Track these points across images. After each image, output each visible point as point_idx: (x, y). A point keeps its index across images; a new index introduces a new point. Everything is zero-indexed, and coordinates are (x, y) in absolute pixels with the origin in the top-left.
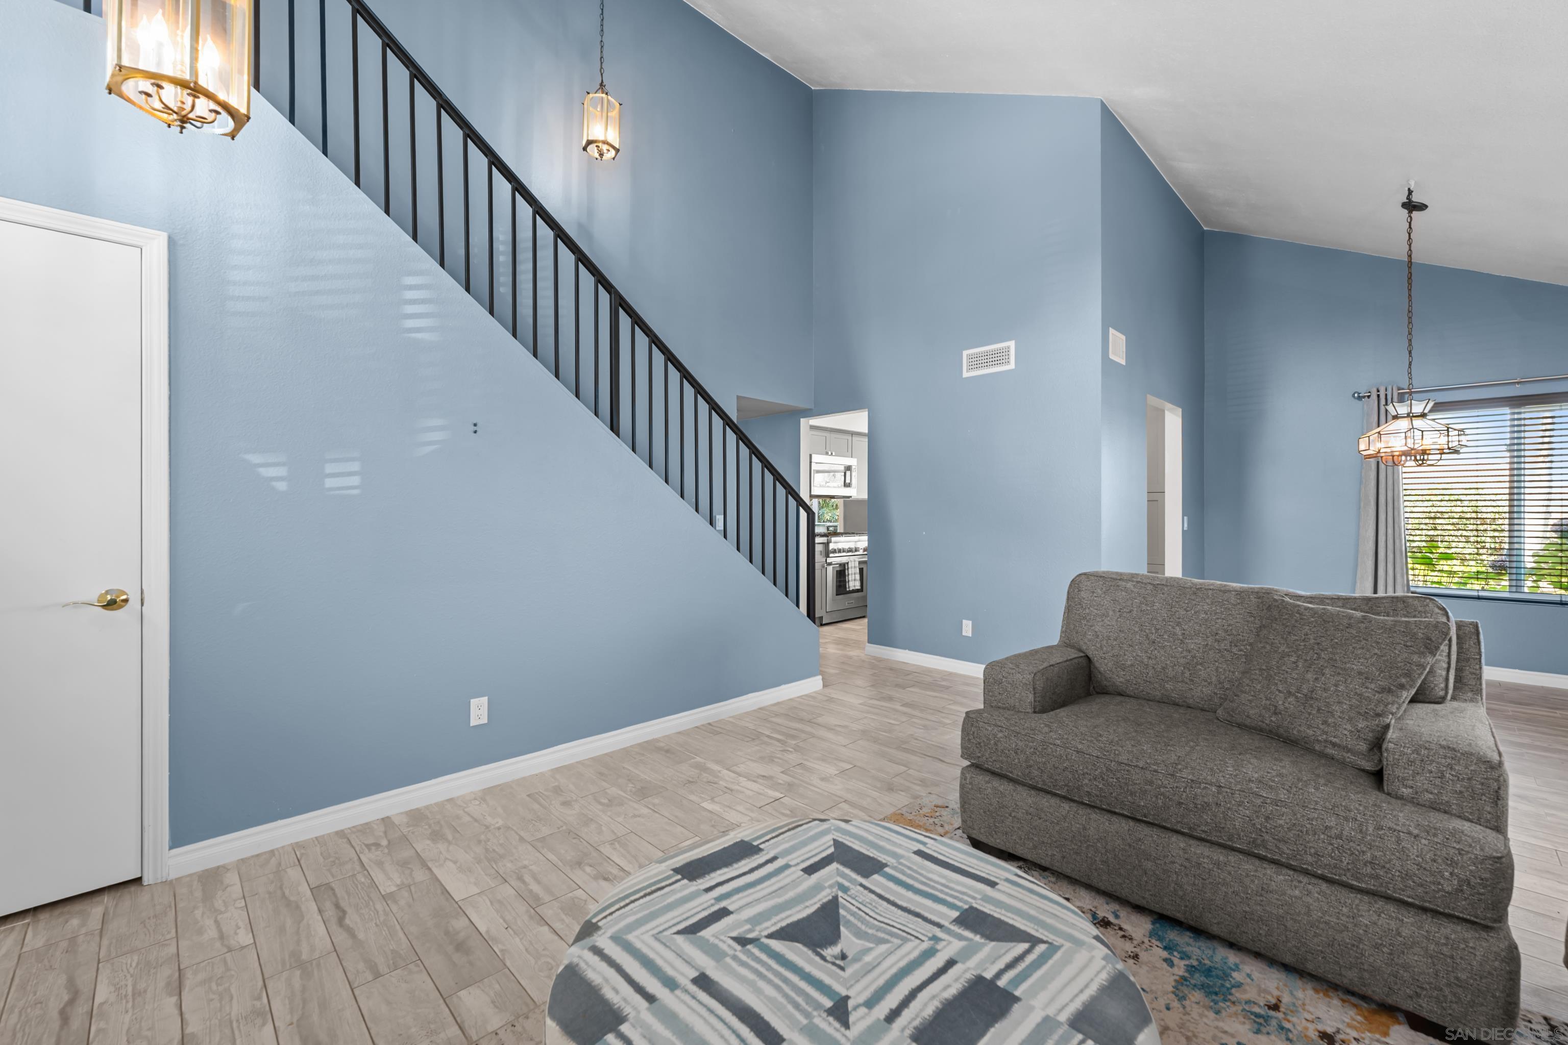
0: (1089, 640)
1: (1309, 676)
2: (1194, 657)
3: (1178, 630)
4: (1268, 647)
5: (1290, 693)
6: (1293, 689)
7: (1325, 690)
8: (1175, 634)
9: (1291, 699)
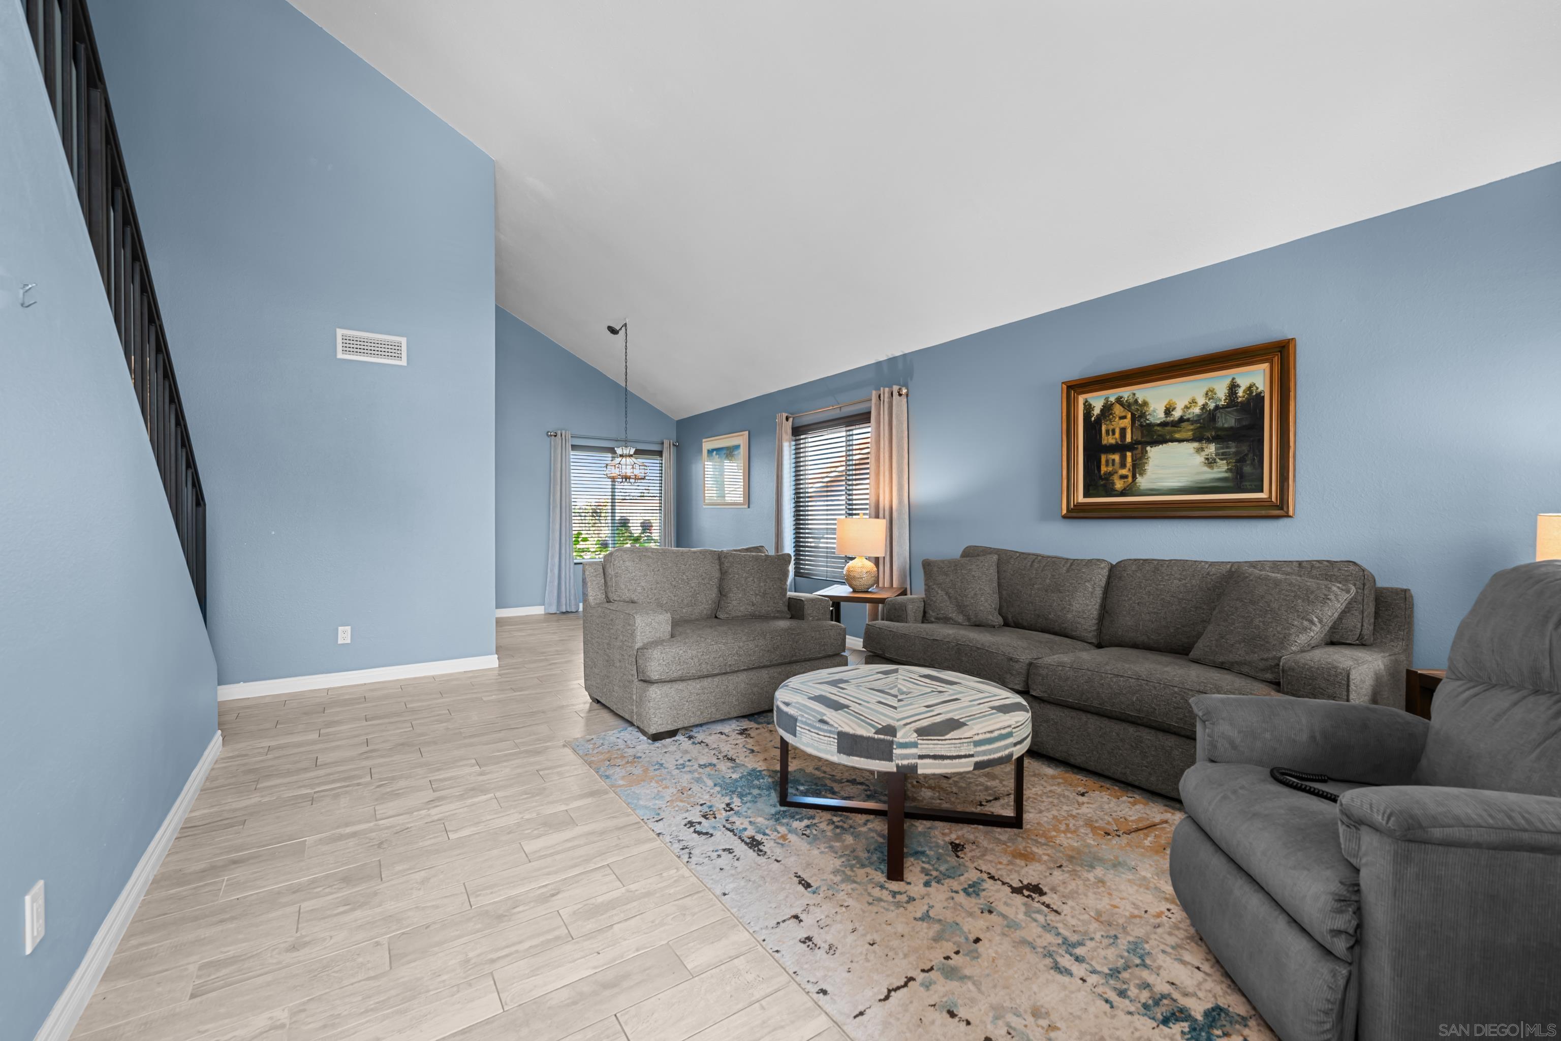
0: (639, 593)
1: (762, 584)
2: (695, 590)
3: (685, 577)
4: (737, 576)
5: (757, 594)
6: (757, 592)
7: (770, 589)
8: (683, 580)
9: (758, 597)
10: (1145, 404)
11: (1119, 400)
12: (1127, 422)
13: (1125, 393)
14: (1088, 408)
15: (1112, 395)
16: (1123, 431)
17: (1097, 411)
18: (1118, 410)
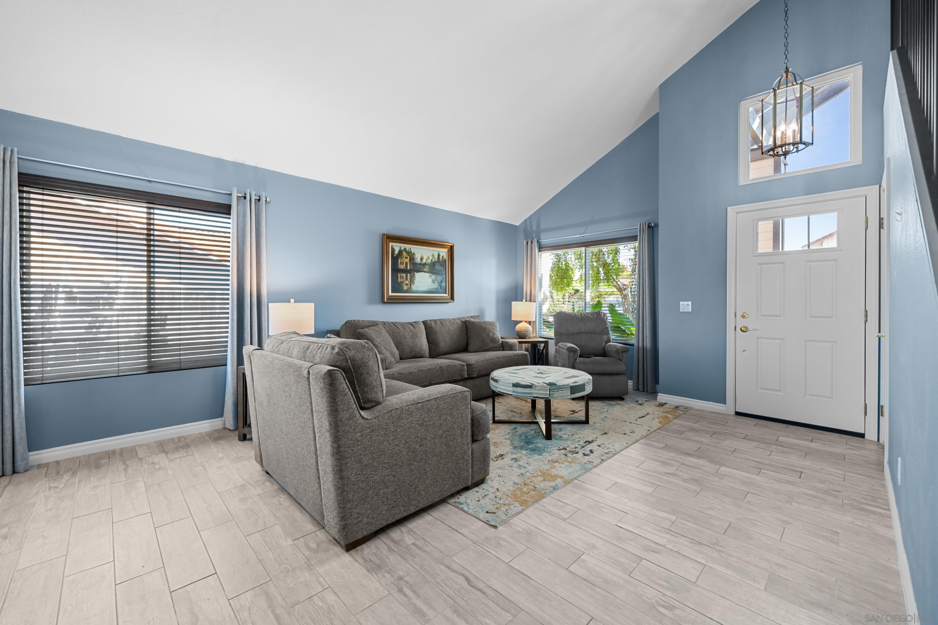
10: (414, 254)
11: (405, 249)
12: (407, 260)
13: (408, 247)
14: (393, 250)
15: (404, 246)
16: (406, 264)
17: (396, 252)
18: (404, 254)
